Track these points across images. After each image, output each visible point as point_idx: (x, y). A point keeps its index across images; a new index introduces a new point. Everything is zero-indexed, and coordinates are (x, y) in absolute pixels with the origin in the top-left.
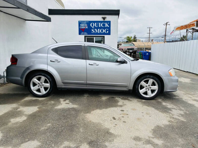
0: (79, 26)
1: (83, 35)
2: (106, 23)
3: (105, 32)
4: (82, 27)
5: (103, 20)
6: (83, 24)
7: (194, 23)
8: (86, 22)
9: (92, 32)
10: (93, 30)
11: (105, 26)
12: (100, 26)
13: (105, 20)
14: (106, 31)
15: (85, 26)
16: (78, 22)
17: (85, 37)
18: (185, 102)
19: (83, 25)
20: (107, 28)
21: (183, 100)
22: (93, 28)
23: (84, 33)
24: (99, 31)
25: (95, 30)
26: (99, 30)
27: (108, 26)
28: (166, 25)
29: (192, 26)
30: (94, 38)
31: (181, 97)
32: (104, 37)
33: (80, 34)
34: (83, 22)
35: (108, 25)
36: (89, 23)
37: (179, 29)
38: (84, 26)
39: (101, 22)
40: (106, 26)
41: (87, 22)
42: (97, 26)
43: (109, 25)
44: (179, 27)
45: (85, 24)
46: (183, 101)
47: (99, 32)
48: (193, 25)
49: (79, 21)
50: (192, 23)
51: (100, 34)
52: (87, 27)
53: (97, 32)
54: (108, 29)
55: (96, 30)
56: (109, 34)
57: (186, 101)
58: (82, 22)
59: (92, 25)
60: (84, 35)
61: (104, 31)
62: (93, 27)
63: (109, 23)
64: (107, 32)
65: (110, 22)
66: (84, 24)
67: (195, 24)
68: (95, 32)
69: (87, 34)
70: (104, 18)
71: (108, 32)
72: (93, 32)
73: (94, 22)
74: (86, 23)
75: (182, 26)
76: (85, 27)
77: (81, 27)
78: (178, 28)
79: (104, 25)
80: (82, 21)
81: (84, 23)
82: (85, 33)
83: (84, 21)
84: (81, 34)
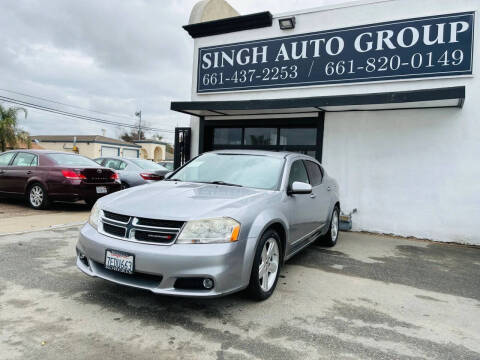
18: (50, 289)
21: (57, 294)
31: (69, 301)
46: (55, 290)
57: (47, 293)
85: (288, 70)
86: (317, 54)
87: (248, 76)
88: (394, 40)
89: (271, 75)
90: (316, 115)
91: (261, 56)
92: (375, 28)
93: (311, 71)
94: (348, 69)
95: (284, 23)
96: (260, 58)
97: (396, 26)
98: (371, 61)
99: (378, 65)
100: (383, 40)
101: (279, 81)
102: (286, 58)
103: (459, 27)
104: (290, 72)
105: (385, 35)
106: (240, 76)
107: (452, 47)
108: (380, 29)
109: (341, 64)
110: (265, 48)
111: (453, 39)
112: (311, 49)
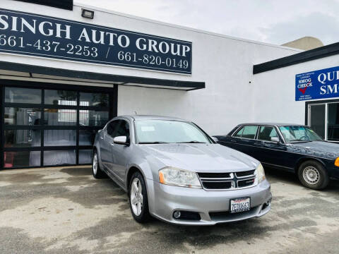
0: (297, 83)
1: (303, 100)
4: (302, 86)
6: (303, 79)
8: (309, 74)
9: (321, 93)
10: (323, 88)
12: (338, 78)
15: (308, 82)
16: (295, 77)
17: (307, 104)
19: (303, 81)
22: (322, 85)
23: (305, 97)
24: (336, 88)
25: (327, 87)
26: (335, 86)
30: (326, 104)
33: (297, 99)
34: (304, 76)
38: (305, 83)
45: (308, 78)
47: (336, 91)
49: (296, 75)
52: (311, 85)
53: (331, 91)
55: (329, 86)
58: (302, 76)
59: (322, 78)
60: (305, 100)
62: (324, 82)
68: (327, 92)
69: (311, 98)
72: (323, 92)
76: (308, 85)
77: (299, 86)
80: (301, 74)
81: (306, 77)
82: (307, 96)
83: (305, 74)
84: (300, 99)
85: (90, 49)
86: (111, 43)
87: (53, 46)
88: (157, 47)
89: (75, 50)
90: (112, 86)
91: (65, 33)
92: (148, 37)
93: (108, 54)
94: (132, 59)
95: (86, 13)
96: (63, 34)
97: (159, 39)
98: (146, 57)
99: (150, 60)
100: (152, 46)
101: (82, 57)
102: (88, 40)
103: (186, 49)
104: (91, 52)
105: (153, 43)
106: (42, 45)
107: (183, 58)
108: (151, 38)
109: (128, 54)
110: (68, 27)
111: (184, 55)
112: (107, 38)
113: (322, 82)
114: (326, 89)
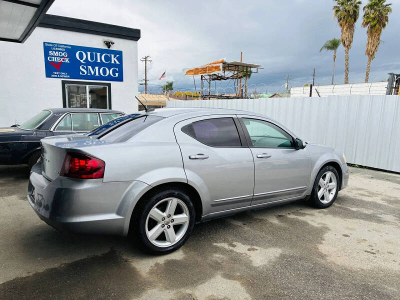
0: (46, 55)
1: (57, 77)
2: (113, 56)
3: (112, 74)
4: (54, 59)
5: (106, 48)
6: (56, 51)
7: (218, 65)
8: (63, 46)
9: (81, 74)
10: (83, 67)
11: (111, 61)
12: (99, 61)
13: (111, 49)
14: (114, 72)
15: (63, 57)
16: (43, 45)
17: (64, 83)
19: (56, 54)
20: (115, 65)
22: (82, 64)
23: (60, 75)
24: (98, 71)
25: (87, 68)
26: (97, 68)
27: (117, 63)
28: (146, 61)
29: (214, 70)
30: (87, 86)
32: (109, 85)
33: (49, 75)
34: (57, 47)
35: (117, 59)
36: (71, 50)
37: (193, 73)
38: (59, 57)
39: (102, 51)
40: (113, 62)
41: (66, 47)
42: (92, 59)
43: (120, 59)
44: (191, 69)
45: (63, 52)
47: (97, 74)
48: (217, 68)
49: (44, 43)
50: (214, 65)
51: (100, 78)
52: (67, 60)
53: (93, 73)
54: (117, 69)
55: (90, 67)
56: (120, 79)
58: (53, 47)
59: (81, 56)
60: (60, 78)
61: (110, 72)
62: (83, 61)
63: (119, 55)
64: (115, 75)
65: (120, 53)
66: (59, 51)
67: (221, 68)
68: (88, 73)
69: (69, 77)
70: (108, 44)
71: (117, 75)
72: (83, 73)
73: (86, 49)
74: (64, 50)
75: (197, 69)
76: (63, 60)
77: (50, 59)
78: (190, 71)
79: (107, 58)
80: (53, 44)
81: (59, 49)
82: (63, 73)
83: (58, 45)
84: (52, 76)
113: (82, 61)
114: (87, 69)
